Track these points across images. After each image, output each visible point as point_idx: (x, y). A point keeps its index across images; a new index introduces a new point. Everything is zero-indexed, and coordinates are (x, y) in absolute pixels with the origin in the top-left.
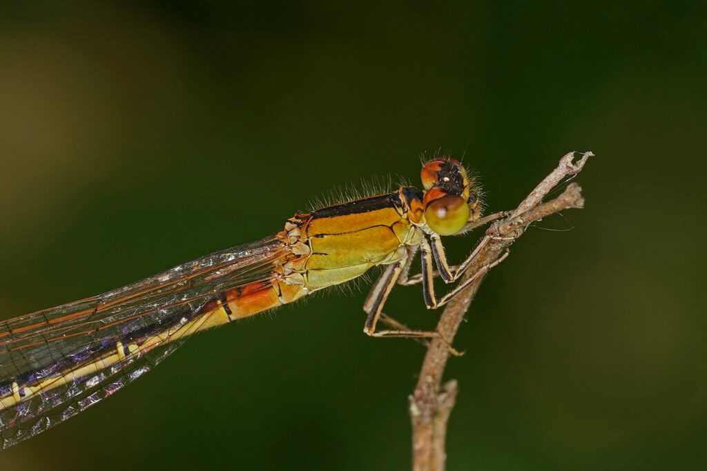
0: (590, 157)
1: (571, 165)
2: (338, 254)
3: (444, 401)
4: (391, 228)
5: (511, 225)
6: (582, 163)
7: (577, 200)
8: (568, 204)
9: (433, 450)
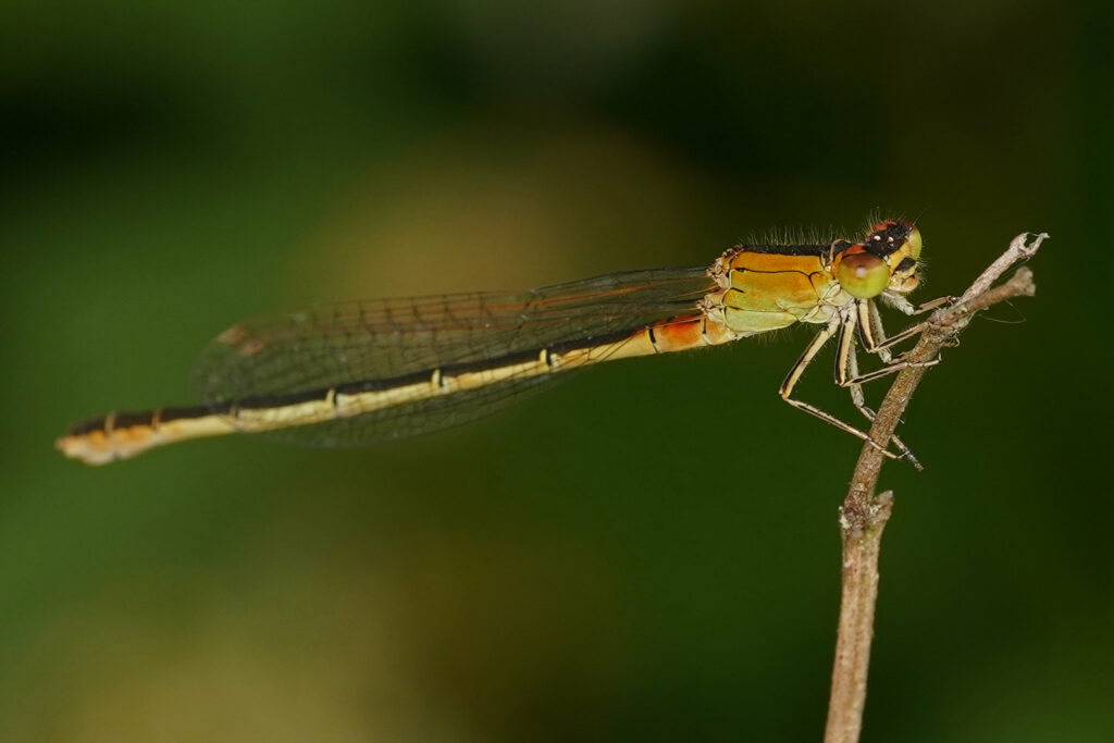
0: (1045, 240)
1: (1023, 248)
2: (753, 294)
3: (877, 514)
4: (810, 277)
5: (954, 314)
6: (1036, 245)
7: (1028, 286)
8: (1016, 291)
9: (865, 568)
